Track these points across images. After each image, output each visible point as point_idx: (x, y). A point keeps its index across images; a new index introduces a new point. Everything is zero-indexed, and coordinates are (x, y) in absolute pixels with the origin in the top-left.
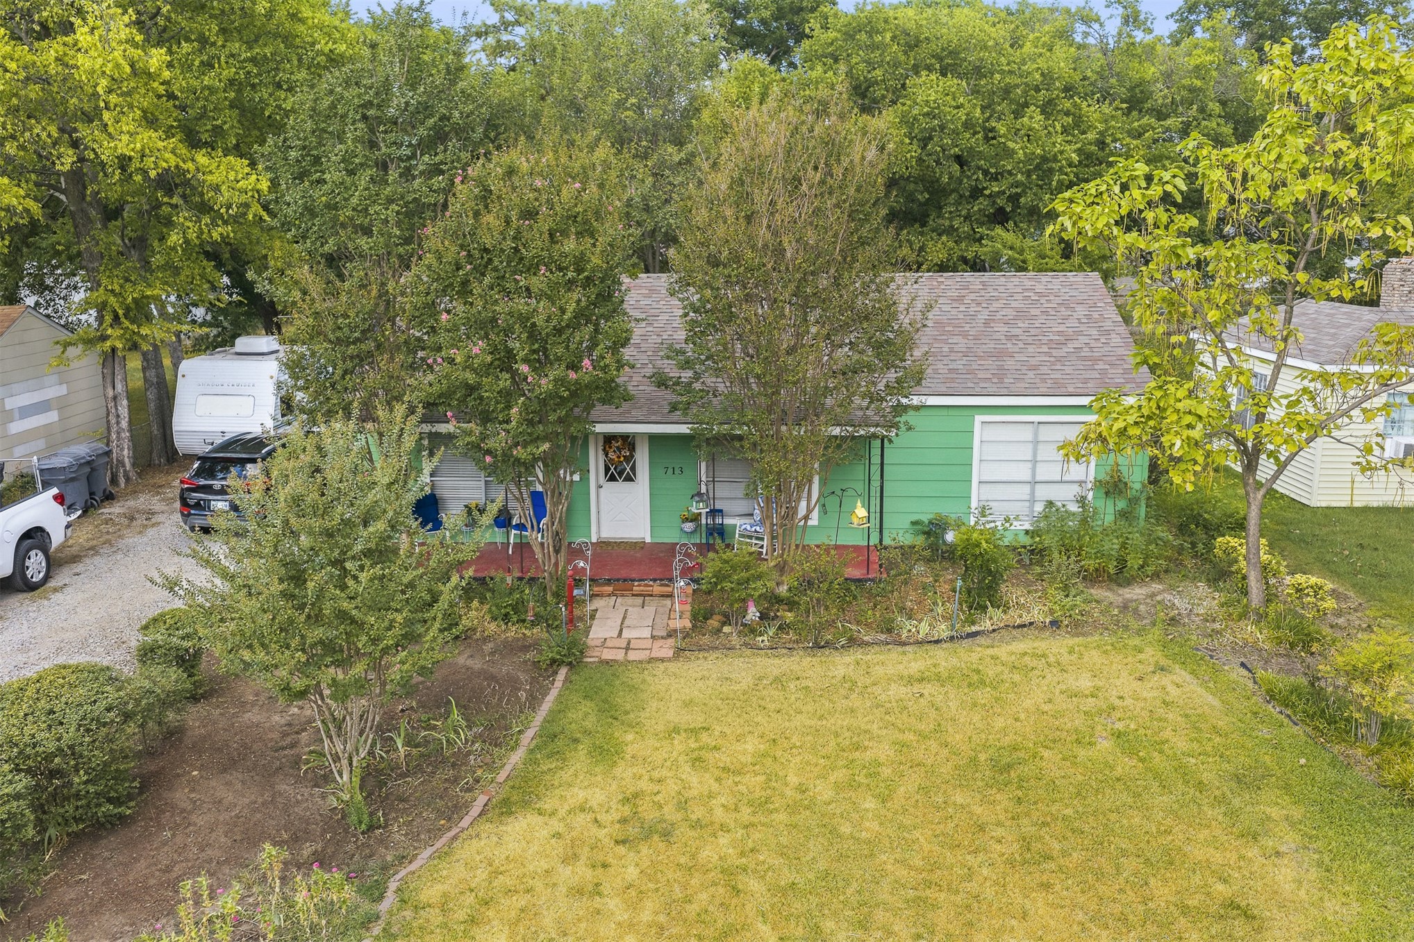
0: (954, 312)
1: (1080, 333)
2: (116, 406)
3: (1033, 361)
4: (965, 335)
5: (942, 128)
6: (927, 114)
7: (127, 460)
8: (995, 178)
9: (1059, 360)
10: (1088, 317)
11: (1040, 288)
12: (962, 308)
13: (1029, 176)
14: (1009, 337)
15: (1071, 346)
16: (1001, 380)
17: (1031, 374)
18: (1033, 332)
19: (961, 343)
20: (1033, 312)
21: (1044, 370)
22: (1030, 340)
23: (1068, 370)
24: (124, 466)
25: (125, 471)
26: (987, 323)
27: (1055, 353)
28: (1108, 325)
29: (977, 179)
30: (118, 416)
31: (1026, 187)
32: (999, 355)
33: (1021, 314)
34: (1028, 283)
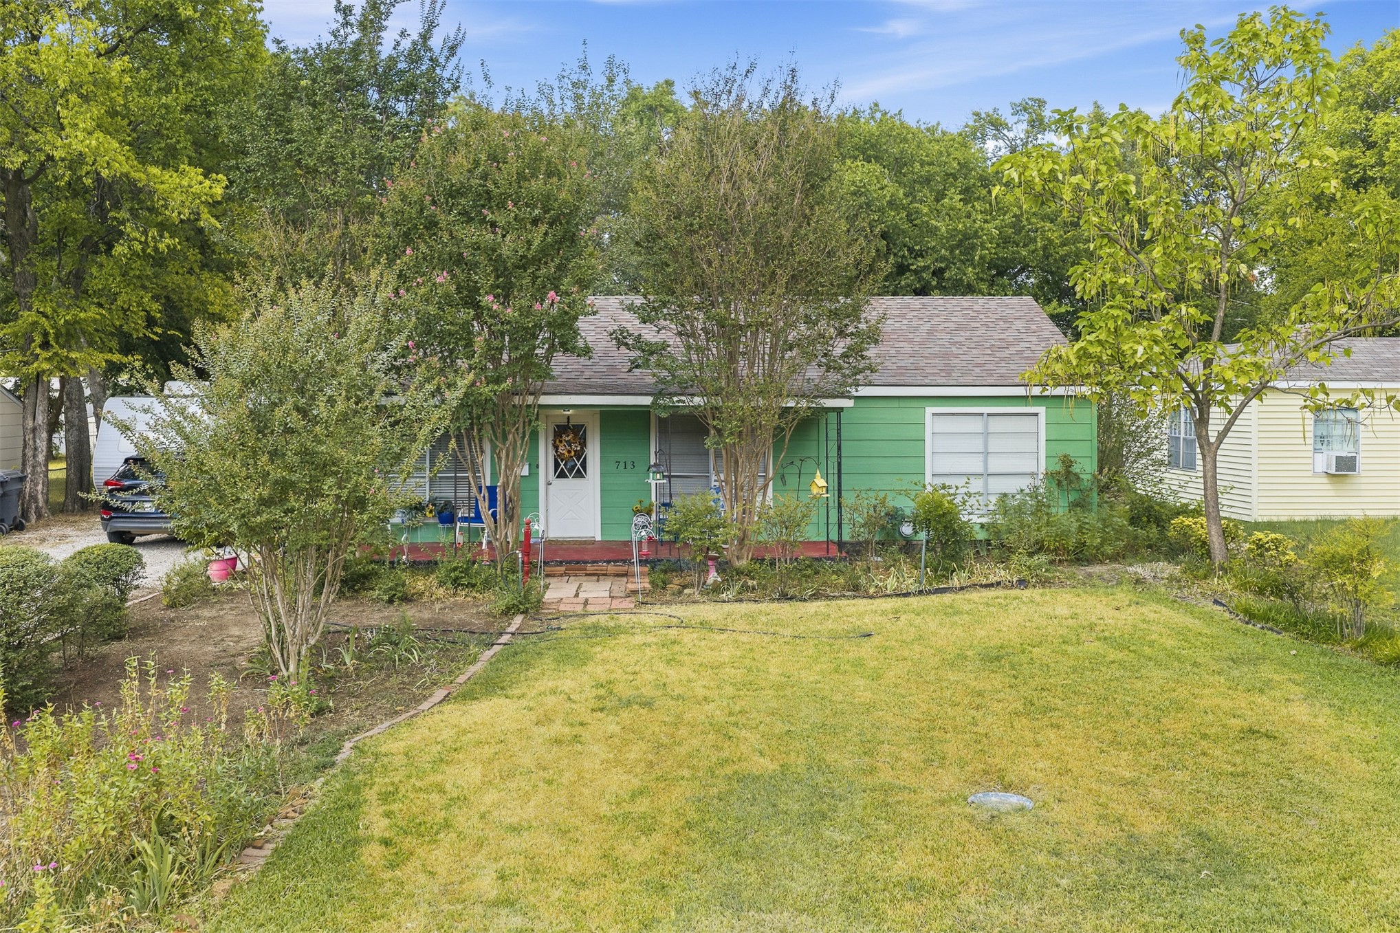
0: (897, 325)
1: (1022, 340)
2: (34, 438)
3: (978, 361)
4: (911, 341)
5: (868, 205)
6: (854, 194)
7: (40, 496)
8: (920, 254)
9: (1002, 359)
10: (1028, 328)
11: (976, 307)
12: (905, 322)
13: (952, 252)
14: (953, 344)
15: (1013, 350)
16: (949, 374)
17: (977, 370)
18: (975, 339)
19: (907, 348)
20: (974, 325)
21: (990, 367)
22: (973, 345)
23: (1013, 367)
24: (36, 501)
25: (37, 507)
26: (929, 333)
27: (998, 354)
28: (1046, 334)
29: (903, 256)
30: (36, 449)
31: (950, 263)
32: (946, 356)
33: (960, 327)
34: (965, 304)
